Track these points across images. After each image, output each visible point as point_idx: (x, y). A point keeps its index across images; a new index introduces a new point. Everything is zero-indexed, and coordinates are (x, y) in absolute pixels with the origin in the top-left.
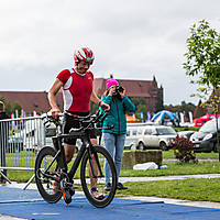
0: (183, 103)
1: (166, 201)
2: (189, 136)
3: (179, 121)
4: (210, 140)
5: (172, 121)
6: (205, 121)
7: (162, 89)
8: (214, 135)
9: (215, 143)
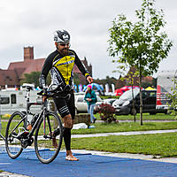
0: (108, 77)
1: (93, 153)
2: (112, 102)
3: (104, 91)
4: (128, 106)
5: (99, 91)
6: (124, 91)
7: (91, 66)
8: (131, 102)
9: (132, 108)
